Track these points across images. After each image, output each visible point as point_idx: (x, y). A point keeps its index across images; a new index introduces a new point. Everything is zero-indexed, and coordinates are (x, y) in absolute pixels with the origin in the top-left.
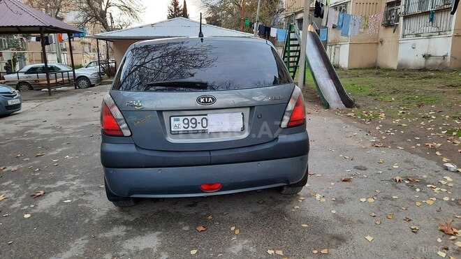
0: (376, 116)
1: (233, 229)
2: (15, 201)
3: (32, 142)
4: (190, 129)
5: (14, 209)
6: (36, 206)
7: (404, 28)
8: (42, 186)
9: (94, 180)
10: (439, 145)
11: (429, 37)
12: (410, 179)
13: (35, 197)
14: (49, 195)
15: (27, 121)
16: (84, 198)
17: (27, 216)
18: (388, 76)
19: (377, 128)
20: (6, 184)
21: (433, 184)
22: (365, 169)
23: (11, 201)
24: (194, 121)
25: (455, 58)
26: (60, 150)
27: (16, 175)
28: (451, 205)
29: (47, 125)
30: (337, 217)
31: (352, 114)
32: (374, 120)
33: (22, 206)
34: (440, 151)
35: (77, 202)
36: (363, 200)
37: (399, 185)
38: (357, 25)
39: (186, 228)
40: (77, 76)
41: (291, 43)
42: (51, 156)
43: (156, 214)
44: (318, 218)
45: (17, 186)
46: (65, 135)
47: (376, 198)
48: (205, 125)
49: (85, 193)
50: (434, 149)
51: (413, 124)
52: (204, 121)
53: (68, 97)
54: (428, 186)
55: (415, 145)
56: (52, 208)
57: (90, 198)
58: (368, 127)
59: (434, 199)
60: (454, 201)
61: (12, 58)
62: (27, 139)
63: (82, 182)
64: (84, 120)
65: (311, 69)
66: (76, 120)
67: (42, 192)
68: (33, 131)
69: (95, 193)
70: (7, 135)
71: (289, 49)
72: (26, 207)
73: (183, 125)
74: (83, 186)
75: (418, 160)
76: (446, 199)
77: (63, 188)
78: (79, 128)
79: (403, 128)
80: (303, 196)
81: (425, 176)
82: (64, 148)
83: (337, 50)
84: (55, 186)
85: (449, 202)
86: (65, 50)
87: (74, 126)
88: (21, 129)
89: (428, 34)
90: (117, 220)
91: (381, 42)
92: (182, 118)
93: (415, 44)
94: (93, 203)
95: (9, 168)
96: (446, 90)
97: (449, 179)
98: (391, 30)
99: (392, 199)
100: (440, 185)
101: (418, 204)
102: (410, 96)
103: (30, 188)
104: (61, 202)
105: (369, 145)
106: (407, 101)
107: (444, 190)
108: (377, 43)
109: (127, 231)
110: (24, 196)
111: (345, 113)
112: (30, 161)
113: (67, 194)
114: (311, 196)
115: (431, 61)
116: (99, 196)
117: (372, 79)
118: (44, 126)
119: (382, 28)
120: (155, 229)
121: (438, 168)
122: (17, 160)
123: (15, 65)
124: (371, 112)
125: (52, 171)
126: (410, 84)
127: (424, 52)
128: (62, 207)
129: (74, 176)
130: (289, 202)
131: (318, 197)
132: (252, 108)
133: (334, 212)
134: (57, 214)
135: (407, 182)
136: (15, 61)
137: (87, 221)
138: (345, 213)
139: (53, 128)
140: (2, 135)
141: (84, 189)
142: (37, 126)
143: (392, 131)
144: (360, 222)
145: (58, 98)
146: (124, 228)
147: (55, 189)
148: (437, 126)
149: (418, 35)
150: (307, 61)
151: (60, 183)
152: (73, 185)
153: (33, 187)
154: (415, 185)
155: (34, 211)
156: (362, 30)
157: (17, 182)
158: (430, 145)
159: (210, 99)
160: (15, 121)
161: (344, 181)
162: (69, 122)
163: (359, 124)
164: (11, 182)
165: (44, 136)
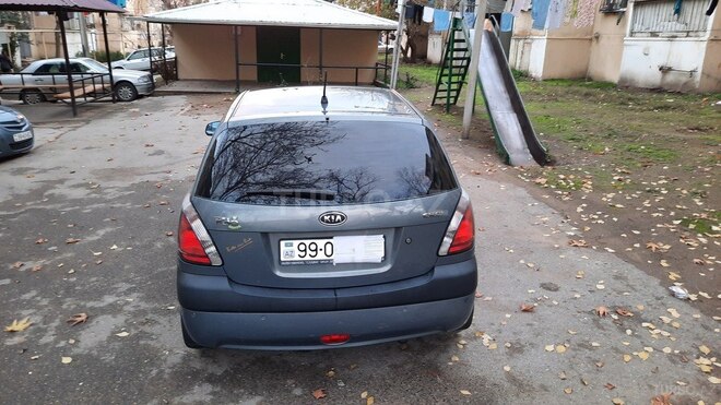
0: (578, 186)
1: (364, 395)
2: (45, 330)
3: (57, 214)
4: (308, 258)
5: (46, 345)
6: (77, 341)
7: (634, 21)
8: (82, 303)
9: (158, 296)
10: (667, 247)
11: (672, 38)
12: (619, 311)
13: (74, 325)
14: (94, 323)
15: (45, 171)
16: (147, 329)
17: (66, 360)
18: (603, 101)
19: (579, 210)
20: (27, 296)
21: (651, 322)
22: (556, 290)
23: (39, 330)
24: (313, 247)
25: (708, 76)
26: (101, 232)
27: (40, 280)
28: (673, 362)
29: (78, 179)
30: (511, 378)
31: (543, 181)
32: (575, 193)
33: (56, 342)
34: (669, 259)
35: (138, 337)
36: (550, 348)
37: (602, 321)
38: (560, 11)
39: (298, 392)
40: (115, 80)
41: (456, 46)
42: (90, 243)
43: (253, 363)
44: (484, 379)
45: (45, 302)
46: (106, 202)
47: (568, 345)
48: (329, 253)
49: (148, 321)
50: (659, 255)
51: (631, 205)
52: (329, 246)
53: (103, 121)
54: (644, 324)
55: (632, 246)
56: (102, 347)
57: (156, 329)
58: (565, 207)
59: (650, 350)
60: (677, 355)
61: (8, 42)
62: (48, 207)
63: (142, 299)
64: (133, 172)
65: (483, 94)
66: (122, 172)
67: (84, 316)
68: (56, 192)
69: (163, 320)
70: (17, 197)
71: (452, 54)
72: (62, 343)
73: (298, 253)
74: (143, 305)
75: (634, 274)
76: (667, 350)
77: (114, 309)
78: (127, 189)
79: (617, 212)
80: (465, 338)
81: (641, 307)
82: (109, 229)
83: (527, 48)
84: (102, 305)
85: (671, 357)
86: (93, 26)
87: (119, 184)
88: (38, 186)
89: (670, 34)
90: (198, 372)
91: (597, 38)
92: (296, 243)
93: (647, 48)
94: (161, 339)
95: (29, 265)
96: (689, 136)
97: (675, 314)
98: (614, 20)
99: (592, 348)
100: (660, 324)
101: (627, 358)
102: (633, 146)
103: (64, 306)
104: (113, 337)
105: (564, 243)
106: (628, 155)
107: (666, 334)
108: (591, 40)
109: (213, 393)
110: (56, 323)
111: (532, 177)
112: (59, 253)
113: (120, 320)
114: (475, 338)
115: (670, 78)
116: (168, 327)
117: (578, 105)
118: (72, 182)
119: (600, 15)
120: (253, 392)
121: (661, 291)
122: (38, 251)
123: (13, 52)
124: (572, 177)
125: (93, 275)
126: (636, 120)
127: (662, 62)
128: (117, 345)
129: (129, 286)
130: (445, 350)
131: (486, 338)
132: (398, 229)
133: (507, 368)
134: (109, 358)
135: (616, 317)
136: (13, 46)
137: (154, 372)
138: (523, 371)
139: (87, 186)
140: (10, 198)
141: (144, 312)
142: (61, 182)
143: (600, 217)
144: (544, 388)
145: (88, 122)
146: (208, 388)
147: (103, 311)
148: (669, 209)
149: (654, 34)
150: (478, 80)
151: (109, 299)
152: (127, 303)
153: (69, 304)
154: (626, 323)
155: (76, 351)
156: (567, 20)
157: (44, 293)
158: (654, 246)
159: (339, 218)
160: (27, 169)
161: (525, 311)
162: (110, 174)
163: (553, 201)
164: (34, 293)
165: (75, 202)
